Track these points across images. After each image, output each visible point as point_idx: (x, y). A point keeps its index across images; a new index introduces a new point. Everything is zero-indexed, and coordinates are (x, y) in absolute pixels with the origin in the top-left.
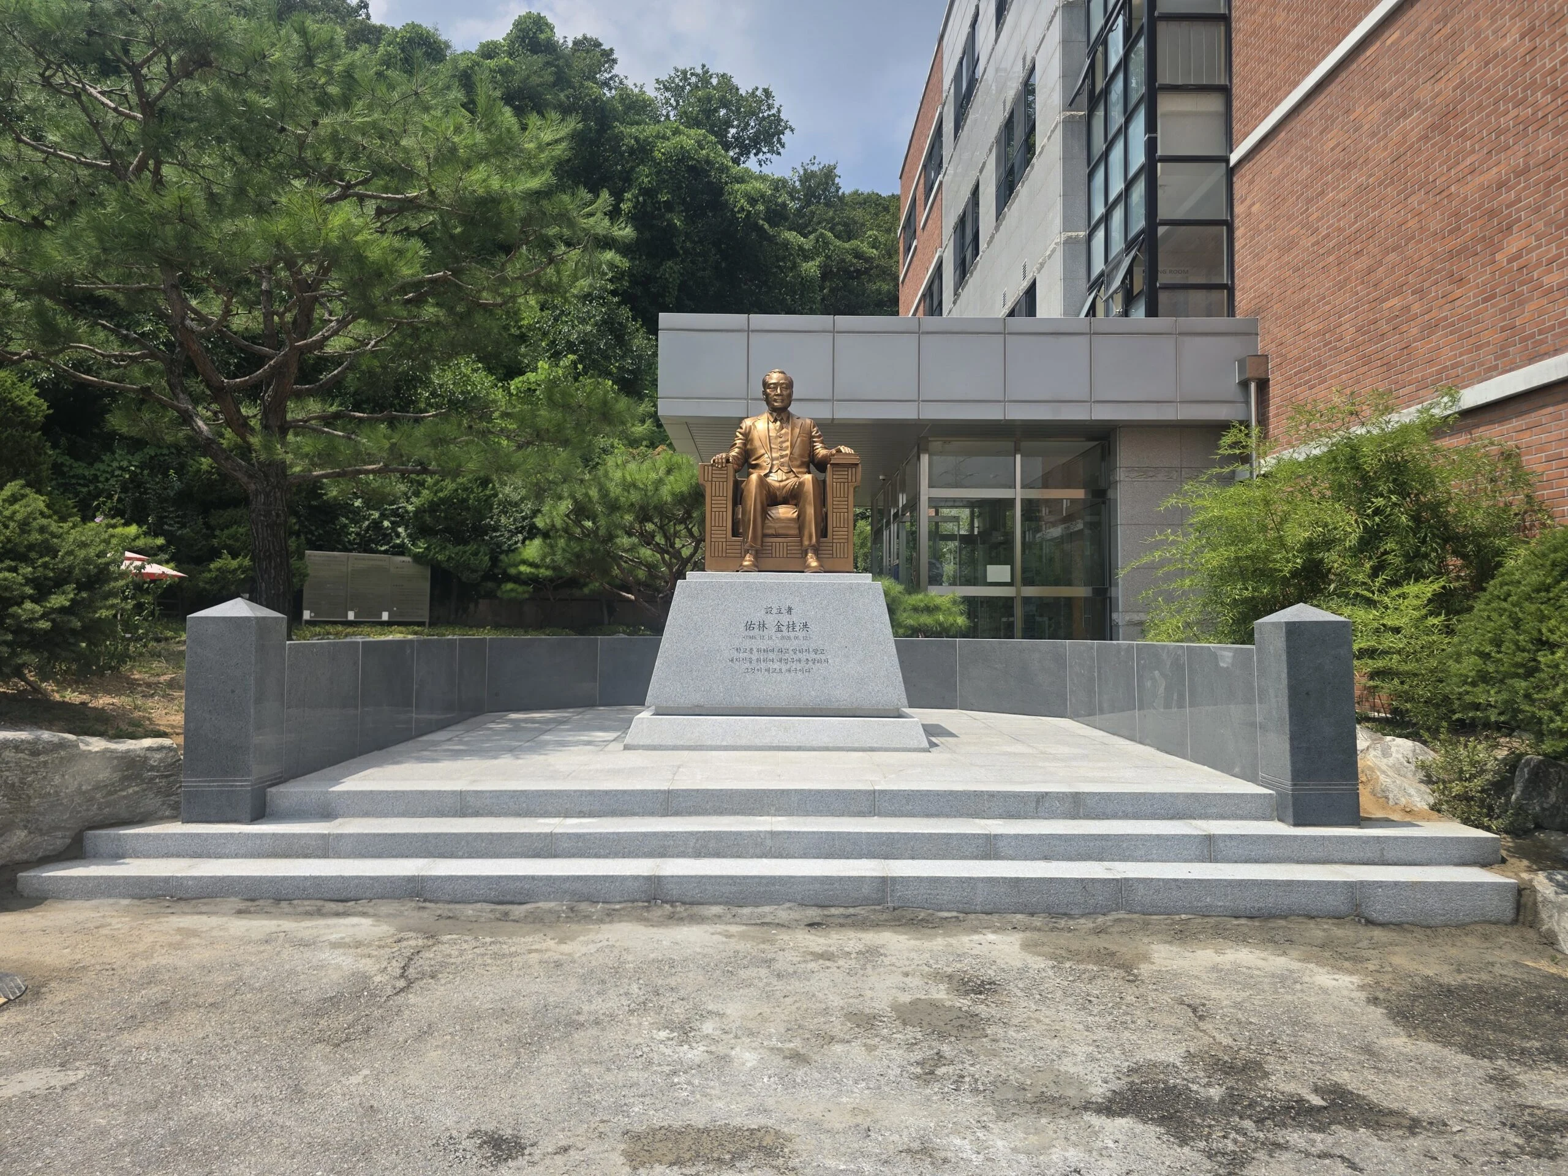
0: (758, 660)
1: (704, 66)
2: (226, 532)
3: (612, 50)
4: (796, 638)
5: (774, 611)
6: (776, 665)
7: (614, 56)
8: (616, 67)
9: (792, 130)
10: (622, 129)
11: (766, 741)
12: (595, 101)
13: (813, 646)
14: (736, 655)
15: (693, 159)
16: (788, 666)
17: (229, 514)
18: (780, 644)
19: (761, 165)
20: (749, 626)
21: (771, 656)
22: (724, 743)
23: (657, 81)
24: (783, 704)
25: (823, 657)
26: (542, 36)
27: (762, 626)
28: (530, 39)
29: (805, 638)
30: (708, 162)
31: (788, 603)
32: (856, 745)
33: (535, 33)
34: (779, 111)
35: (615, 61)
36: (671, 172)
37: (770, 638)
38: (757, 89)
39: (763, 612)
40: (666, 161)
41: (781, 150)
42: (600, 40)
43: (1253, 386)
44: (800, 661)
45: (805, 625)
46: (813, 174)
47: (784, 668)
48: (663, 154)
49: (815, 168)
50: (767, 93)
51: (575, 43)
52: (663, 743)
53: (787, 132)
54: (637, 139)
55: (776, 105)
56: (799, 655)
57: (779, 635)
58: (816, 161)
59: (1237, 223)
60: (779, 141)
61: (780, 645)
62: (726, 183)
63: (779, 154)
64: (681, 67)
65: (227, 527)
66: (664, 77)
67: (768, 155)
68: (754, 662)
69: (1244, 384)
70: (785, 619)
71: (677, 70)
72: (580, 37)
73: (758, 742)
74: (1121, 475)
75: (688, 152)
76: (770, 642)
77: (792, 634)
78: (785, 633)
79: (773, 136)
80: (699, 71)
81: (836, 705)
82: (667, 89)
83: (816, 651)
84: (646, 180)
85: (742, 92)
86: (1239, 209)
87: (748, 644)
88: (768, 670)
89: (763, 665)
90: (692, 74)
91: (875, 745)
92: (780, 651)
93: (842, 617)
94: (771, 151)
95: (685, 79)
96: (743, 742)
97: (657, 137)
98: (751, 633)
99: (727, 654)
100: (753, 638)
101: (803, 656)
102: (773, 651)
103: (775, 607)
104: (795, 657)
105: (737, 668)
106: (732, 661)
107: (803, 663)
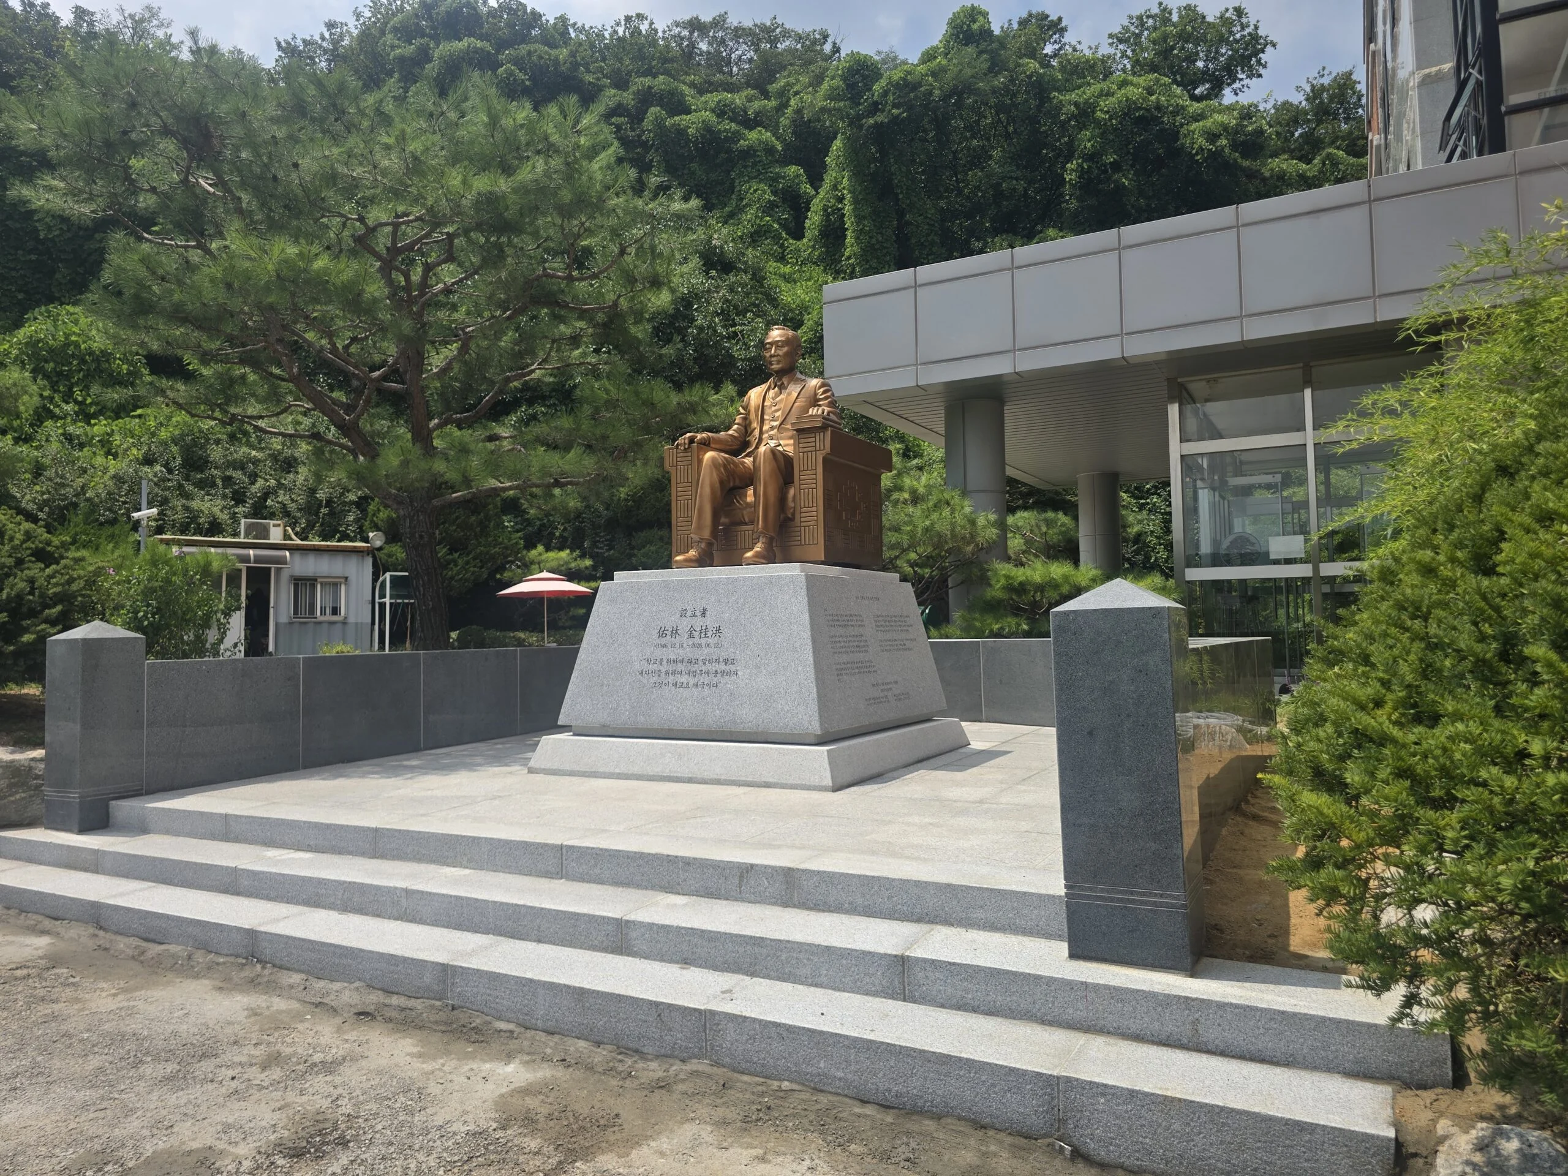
0: (667, 673)
1: (1160, 4)
2: (643, 551)
3: (1060, 19)
4: (708, 645)
5: (689, 614)
6: (684, 679)
7: (1063, 24)
8: (1066, 35)
9: (1274, 45)
10: (1061, 97)
11: (657, 770)
12: (1030, 77)
13: (724, 655)
14: (646, 667)
15: (1140, 108)
16: (696, 680)
17: (643, 535)
18: (687, 653)
19: (1236, 94)
20: (662, 633)
21: (680, 667)
22: (617, 771)
23: (1111, 36)
24: (687, 726)
25: (733, 668)
26: (975, 26)
28: (964, 33)
29: (717, 645)
30: (1158, 107)
31: (704, 604)
32: (750, 779)
33: (969, 26)
34: (1256, 28)
35: (1063, 30)
36: (1116, 129)
37: (681, 646)
38: (1227, 10)
39: (678, 615)
40: (1111, 118)
41: (1262, 71)
42: (1047, 12)
44: (708, 673)
45: (718, 630)
46: (1323, 88)
47: (692, 681)
48: (1107, 112)
49: (1326, 81)
50: (1239, 12)
51: (1020, 23)
52: (561, 768)
53: (1269, 49)
54: (1076, 104)
55: (1253, 22)
56: (709, 667)
57: (691, 642)
58: (1326, 72)
60: (1259, 62)
61: (690, 655)
62: (1182, 125)
63: (1260, 76)
64: (1136, 13)
65: (644, 547)
66: (1117, 29)
67: (1246, 82)
68: (663, 675)
70: (698, 623)
71: (1130, 17)
72: (1025, 15)
73: (650, 771)
75: (1135, 103)
76: (681, 652)
77: (703, 641)
78: (697, 640)
79: (1250, 57)
80: (1155, 10)
81: (740, 728)
82: (1120, 41)
83: (726, 661)
84: (1089, 145)
85: (1210, 19)
87: (659, 653)
88: (675, 685)
89: (671, 679)
90: (1148, 17)
91: (771, 780)
92: (690, 662)
93: (757, 619)
94: (1250, 77)
95: (1142, 24)
96: (636, 770)
97: (1100, 95)
98: (663, 641)
99: (637, 667)
100: (664, 646)
101: (712, 667)
102: (682, 661)
103: (690, 608)
104: (704, 669)
105: (645, 681)
106: (641, 673)
107: (712, 675)
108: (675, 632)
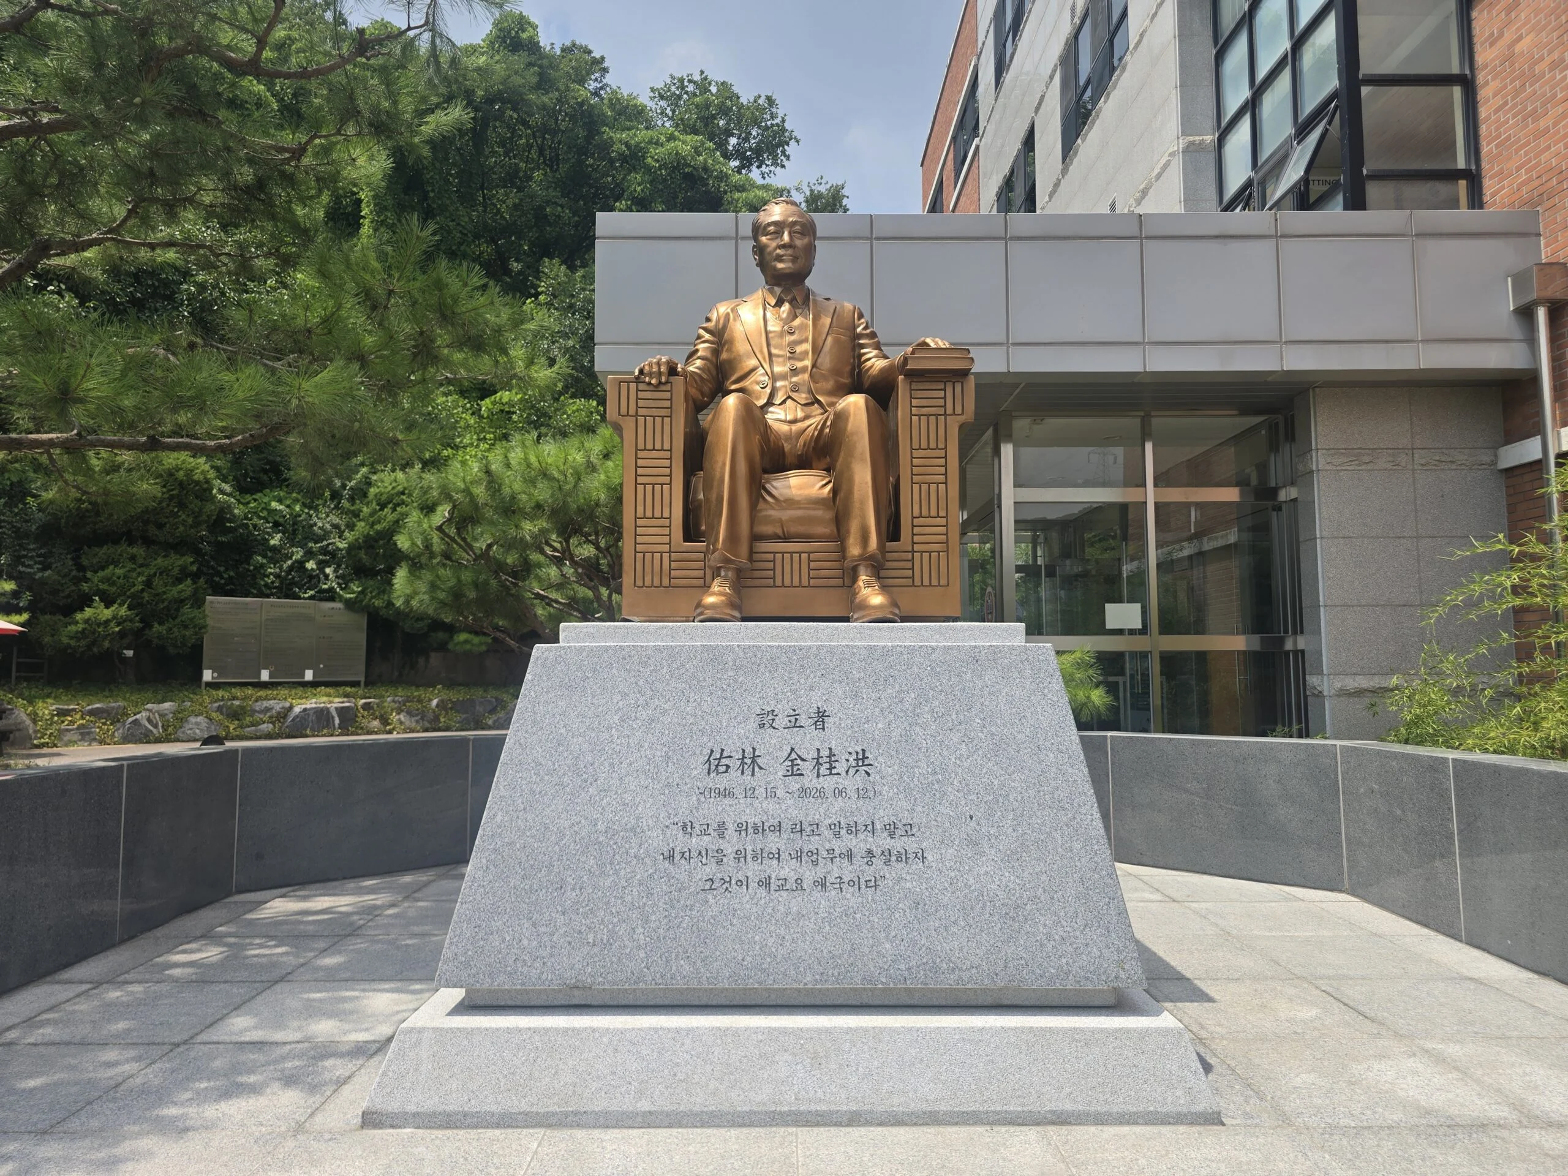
0: (740, 856)
1: (702, 72)
2: (101, 574)
3: (603, 58)
4: (840, 792)
5: (781, 721)
6: (788, 870)
7: (605, 65)
8: (607, 76)
9: (798, 142)
10: (611, 134)
11: (760, 1097)
12: (582, 104)
13: (883, 816)
14: (681, 842)
15: (689, 166)
16: (820, 872)
17: (103, 551)
18: (792, 810)
19: (764, 178)
20: (716, 763)
21: (773, 842)
22: (644, 1106)
23: (653, 90)
24: (808, 980)
25: (911, 845)
26: (524, 36)
28: (512, 39)
29: (862, 794)
30: (705, 169)
31: (816, 701)
32: (1014, 1107)
33: (517, 32)
34: (783, 121)
35: (605, 70)
36: (665, 180)
37: (772, 794)
38: (760, 97)
39: (753, 724)
40: (660, 169)
41: (786, 163)
42: (590, 47)
43: (1541, 314)
44: (850, 855)
45: (862, 758)
46: (820, 196)
47: (809, 875)
48: (657, 161)
49: (823, 189)
50: (770, 101)
51: (563, 50)
52: (473, 1106)
53: (792, 143)
54: (627, 144)
55: (780, 115)
56: (849, 841)
57: (795, 784)
58: (823, 181)
59: (1480, 78)
60: (784, 152)
61: (796, 814)
62: (725, 192)
63: (783, 166)
64: (678, 75)
65: (103, 568)
66: (660, 85)
67: (772, 168)
68: (729, 861)
69: (1526, 313)
70: (809, 742)
71: (673, 78)
72: (568, 43)
73: (740, 1101)
74: (1319, 460)
75: (684, 158)
76: (771, 806)
77: (828, 783)
78: (810, 781)
79: (778, 146)
80: (697, 77)
81: (950, 981)
82: (662, 97)
83: (891, 830)
84: (639, 189)
85: (744, 100)
86: (1483, 56)
87: (712, 811)
88: (765, 883)
89: (753, 870)
90: (690, 81)
91: (1069, 1107)
92: (798, 829)
93: (955, 737)
94: (775, 164)
95: (683, 87)
96: (699, 1101)
97: (650, 142)
98: (722, 782)
99: (657, 841)
100: (726, 793)
101: (859, 843)
102: (778, 828)
103: (783, 710)
104: (838, 846)
105: (683, 877)
106: (671, 857)
107: (858, 862)
108: (751, 762)
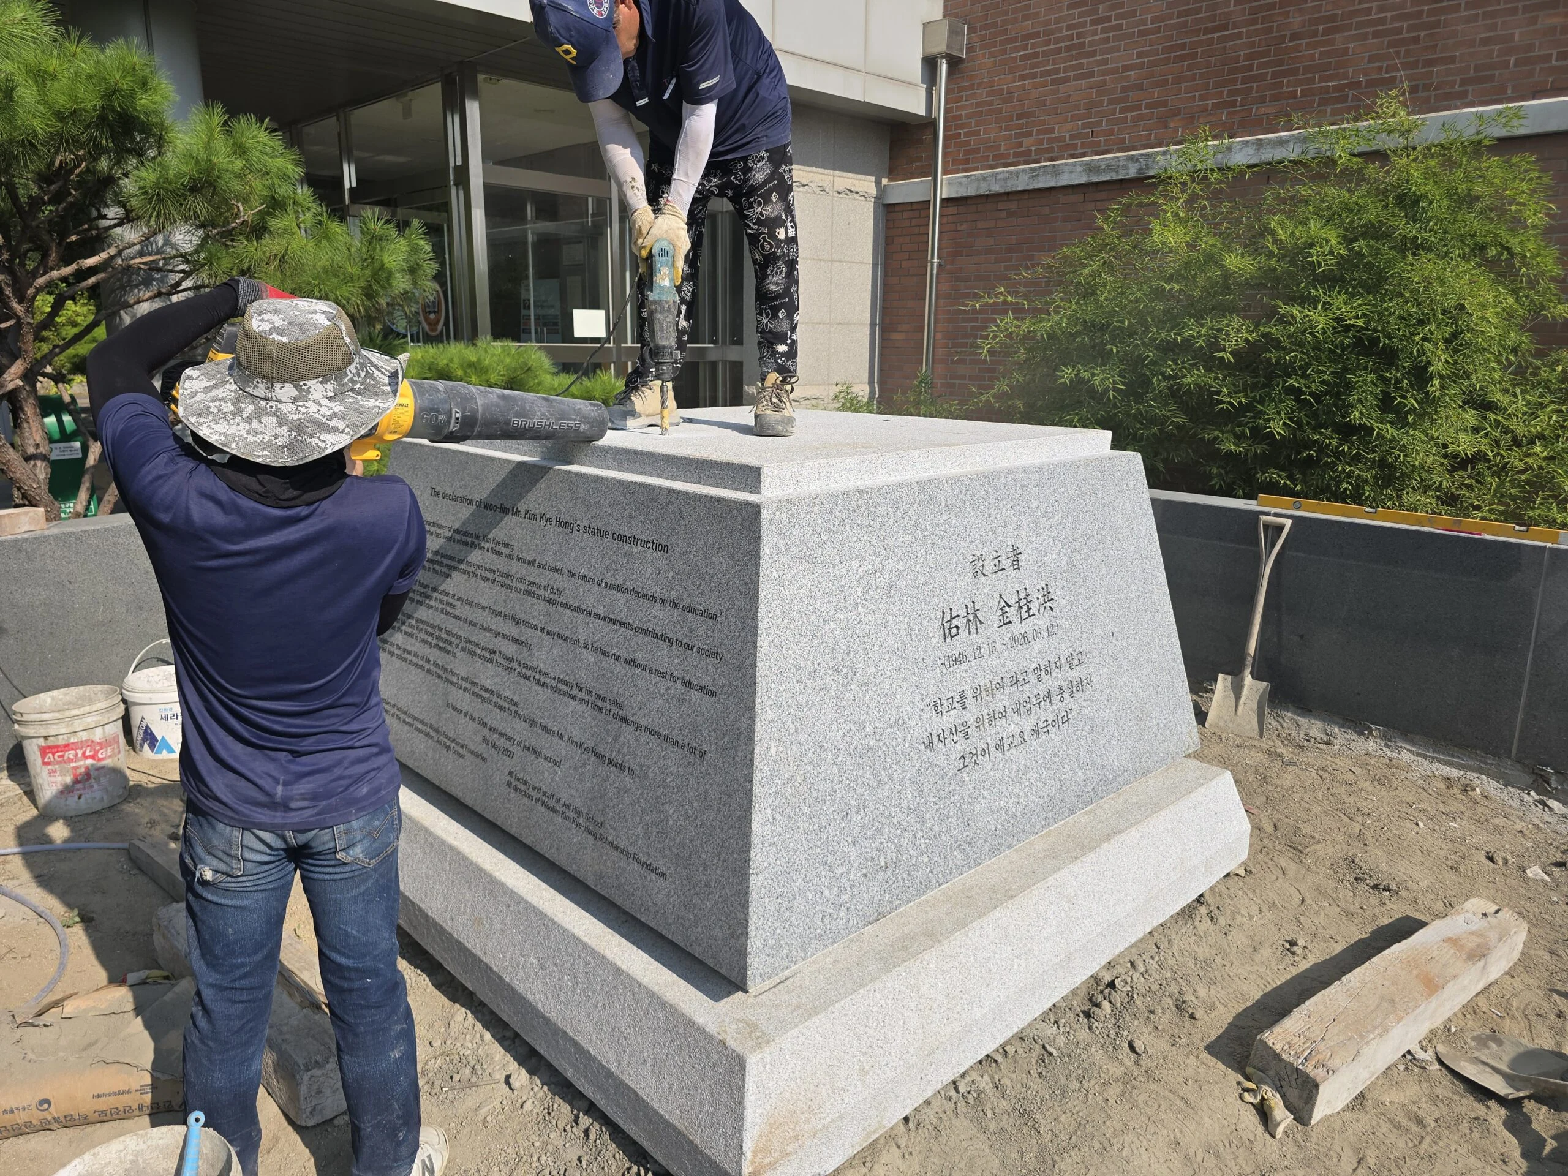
0: (979, 723)
4: (1036, 634)
5: (989, 567)
13: (1065, 649)
14: (936, 724)
16: (1033, 720)
18: (1008, 662)
20: (949, 626)
21: (1000, 701)
25: (1084, 673)
27: (974, 618)
29: (1049, 631)
31: (1010, 538)
37: (993, 649)
39: (969, 574)
44: (1049, 696)
45: (1046, 593)
47: (1027, 726)
56: (1047, 682)
57: (1007, 633)
61: (1011, 665)
68: (972, 731)
70: (1011, 585)
76: (993, 662)
77: (1028, 626)
78: (1017, 628)
83: (1071, 661)
88: (1000, 746)
89: (989, 735)
92: (1014, 681)
98: (956, 646)
99: (918, 733)
100: (960, 659)
102: (1001, 685)
103: (988, 552)
104: (1041, 689)
105: (941, 761)
106: (930, 745)
107: (1056, 699)
